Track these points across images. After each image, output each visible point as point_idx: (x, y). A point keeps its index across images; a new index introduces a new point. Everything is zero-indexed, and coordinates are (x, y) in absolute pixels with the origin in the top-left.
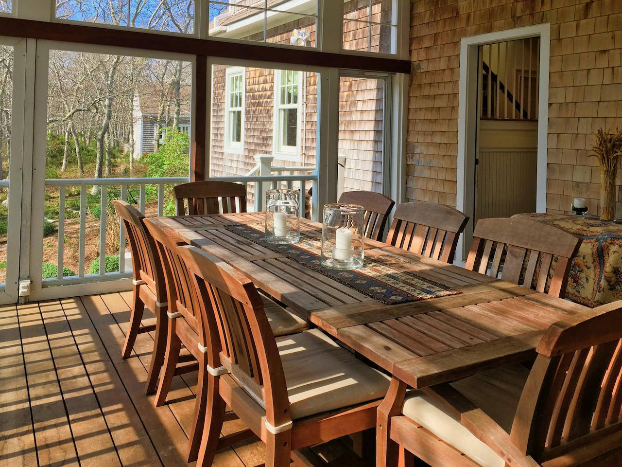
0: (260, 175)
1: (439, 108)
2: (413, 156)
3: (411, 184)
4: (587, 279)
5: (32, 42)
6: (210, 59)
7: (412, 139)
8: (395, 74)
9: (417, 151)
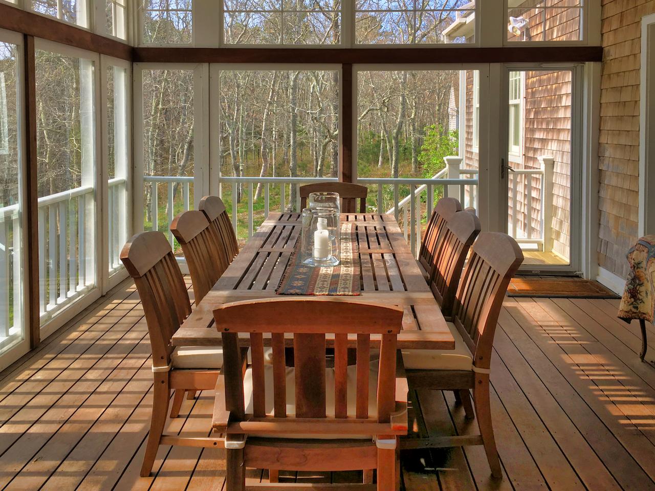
0: (448, 179)
1: (625, 102)
2: (604, 160)
3: (602, 194)
4: (647, 293)
5: (205, 66)
6: (355, 67)
7: (603, 140)
8: (585, 64)
9: (607, 154)
